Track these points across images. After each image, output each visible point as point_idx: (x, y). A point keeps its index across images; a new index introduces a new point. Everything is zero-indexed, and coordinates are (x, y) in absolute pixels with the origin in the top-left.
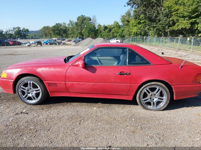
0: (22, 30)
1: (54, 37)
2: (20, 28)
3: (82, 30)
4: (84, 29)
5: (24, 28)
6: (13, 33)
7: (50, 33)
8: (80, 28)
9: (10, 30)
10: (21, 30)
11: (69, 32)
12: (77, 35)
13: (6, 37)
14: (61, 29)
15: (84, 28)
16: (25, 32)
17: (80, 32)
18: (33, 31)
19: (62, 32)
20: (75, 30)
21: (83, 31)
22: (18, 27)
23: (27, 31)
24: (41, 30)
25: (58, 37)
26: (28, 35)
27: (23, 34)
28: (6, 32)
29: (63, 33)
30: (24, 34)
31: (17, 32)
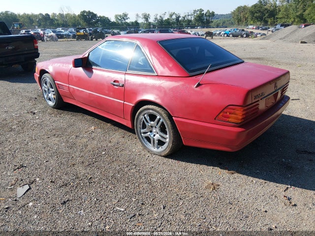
0: (206, 14)
1: (251, 25)
2: (203, 11)
3: (305, 11)
4: (309, 9)
5: (208, 11)
6: (193, 19)
7: (247, 17)
8: (302, 6)
9: (189, 14)
10: (203, 14)
11: (280, 15)
12: (294, 21)
13: (182, 24)
14: (266, 9)
15: (309, 6)
16: (209, 16)
17: (300, 15)
18: (222, 15)
19: (267, 15)
20: (291, 11)
21: (307, 12)
22: (201, 9)
23: (213, 14)
24: (233, 13)
25: (259, 23)
26: (212, 22)
27: (205, 20)
28: (184, 18)
29: (268, 17)
30: (207, 19)
31: (199, 17)
